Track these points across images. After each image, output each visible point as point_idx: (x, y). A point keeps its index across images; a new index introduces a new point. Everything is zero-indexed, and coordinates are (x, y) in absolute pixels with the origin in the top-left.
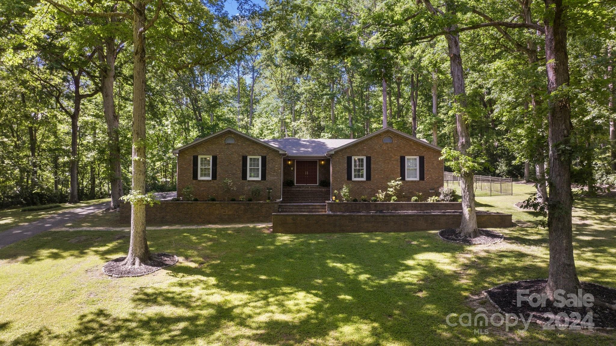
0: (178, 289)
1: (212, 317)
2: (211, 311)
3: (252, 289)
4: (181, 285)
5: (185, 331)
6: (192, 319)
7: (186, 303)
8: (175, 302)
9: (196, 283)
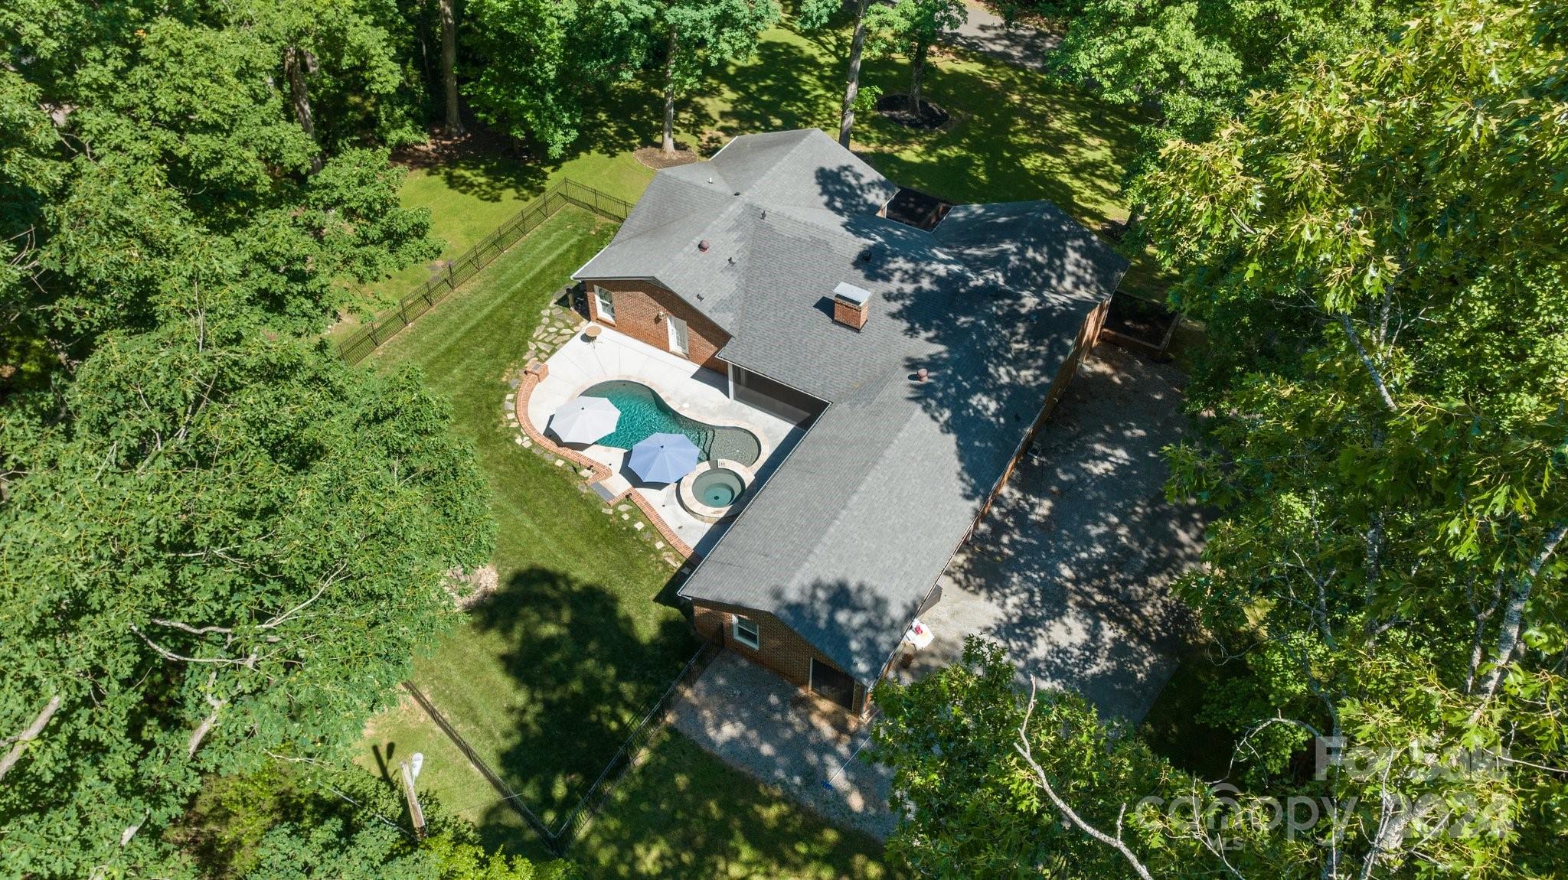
0: (1099, 198)
1: (1083, 171)
2: (1083, 175)
3: (1053, 181)
4: (1097, 201)
5: (1097, 168)
6: (1092, 174)
7: (1095, 187)
8: (1100, 188)
9: (1086, 200)
